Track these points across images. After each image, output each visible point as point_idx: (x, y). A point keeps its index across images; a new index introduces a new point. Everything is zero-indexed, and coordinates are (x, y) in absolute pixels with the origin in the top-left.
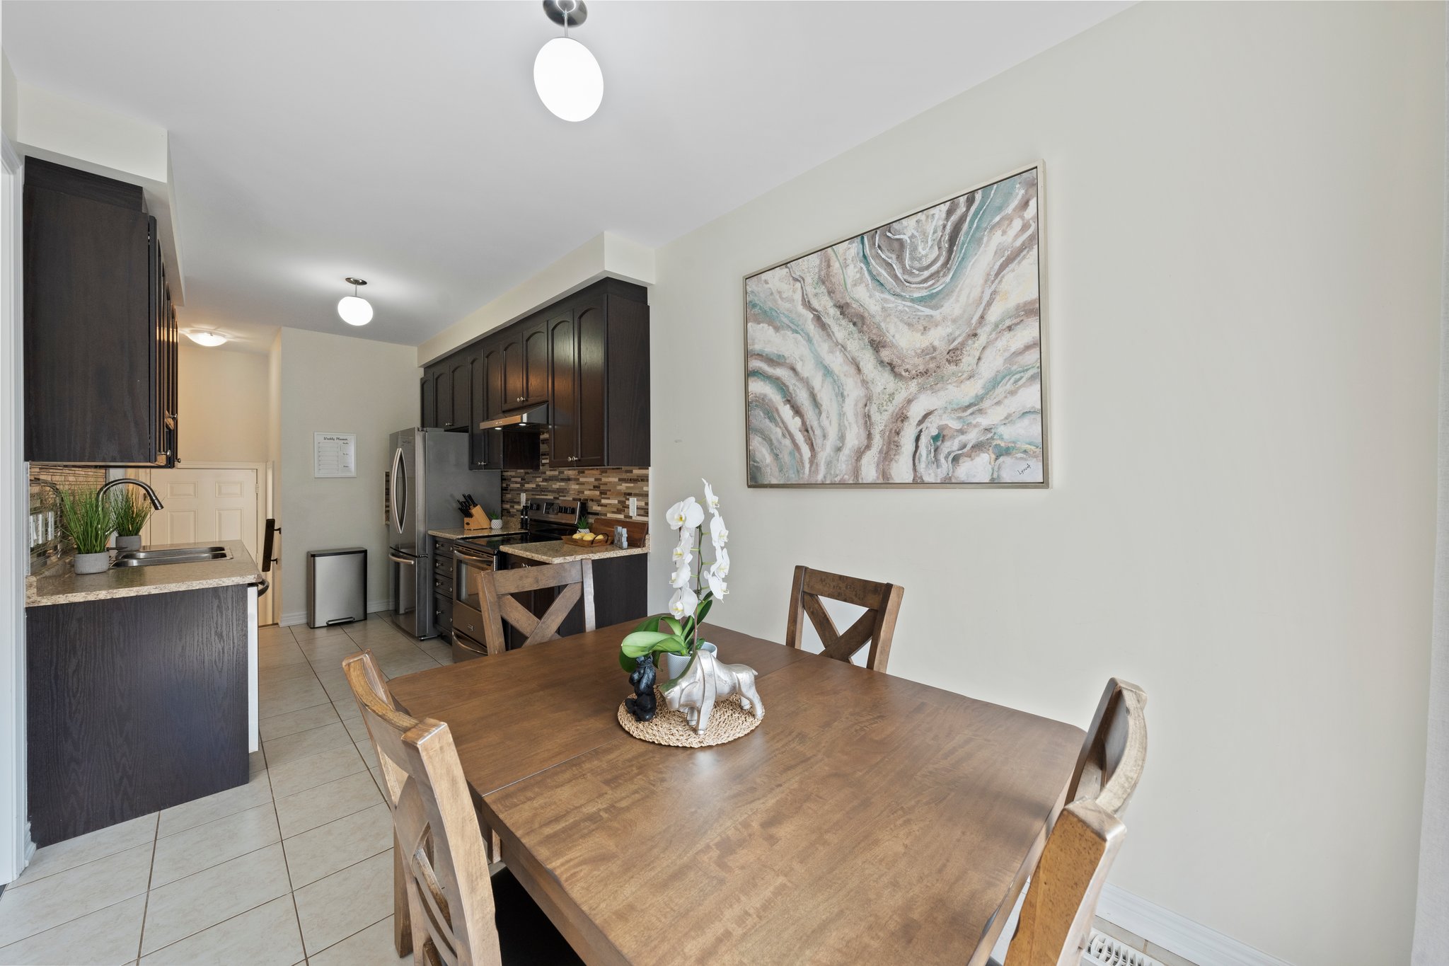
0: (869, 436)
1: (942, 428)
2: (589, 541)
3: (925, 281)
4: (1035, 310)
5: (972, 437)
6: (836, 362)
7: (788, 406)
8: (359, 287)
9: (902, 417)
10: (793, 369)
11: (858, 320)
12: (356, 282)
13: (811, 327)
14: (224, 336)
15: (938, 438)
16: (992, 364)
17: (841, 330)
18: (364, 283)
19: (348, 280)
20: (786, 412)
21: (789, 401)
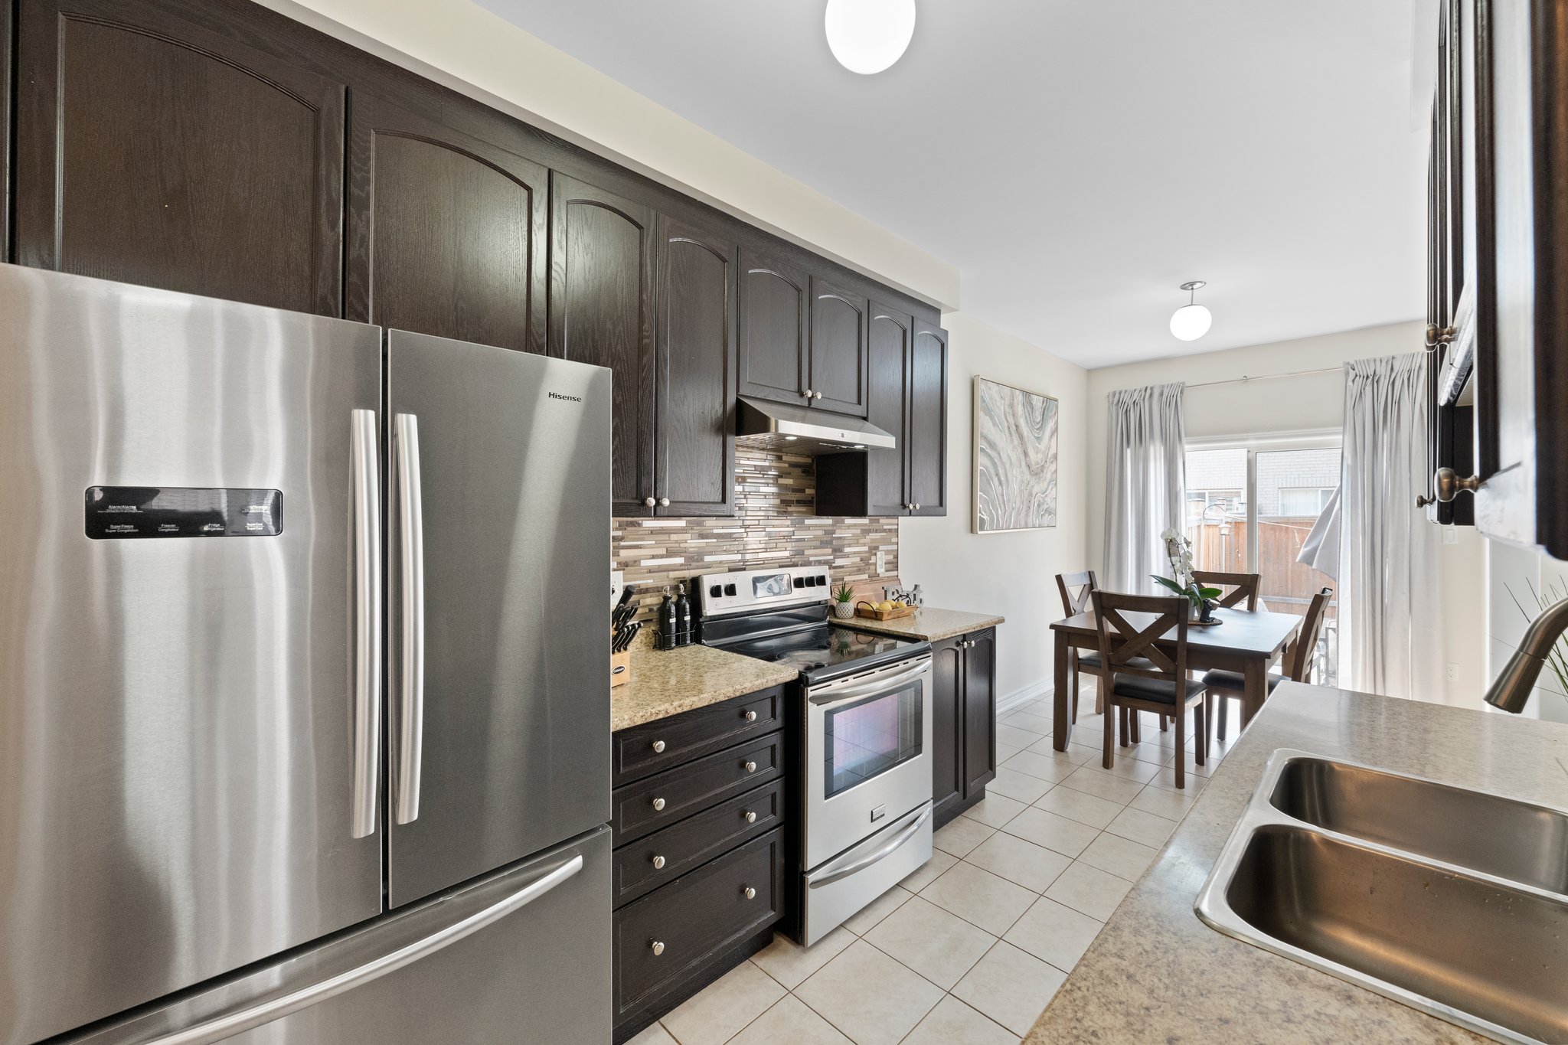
0: (1023, 503)
1: (1039, 501)
3: (1037, 429)
4: (1055, 457)
5: (1046, 506)
6: (1014, 459)
7: (997, 478)
9: (1030, 494)
10: (999, 455)
11: (1021, 437)
13: (1007, 431)
15: (1039, 506)
16: (1049, 476)
17: (1016, 441)
20: (996, 479)
21: (997, 475)
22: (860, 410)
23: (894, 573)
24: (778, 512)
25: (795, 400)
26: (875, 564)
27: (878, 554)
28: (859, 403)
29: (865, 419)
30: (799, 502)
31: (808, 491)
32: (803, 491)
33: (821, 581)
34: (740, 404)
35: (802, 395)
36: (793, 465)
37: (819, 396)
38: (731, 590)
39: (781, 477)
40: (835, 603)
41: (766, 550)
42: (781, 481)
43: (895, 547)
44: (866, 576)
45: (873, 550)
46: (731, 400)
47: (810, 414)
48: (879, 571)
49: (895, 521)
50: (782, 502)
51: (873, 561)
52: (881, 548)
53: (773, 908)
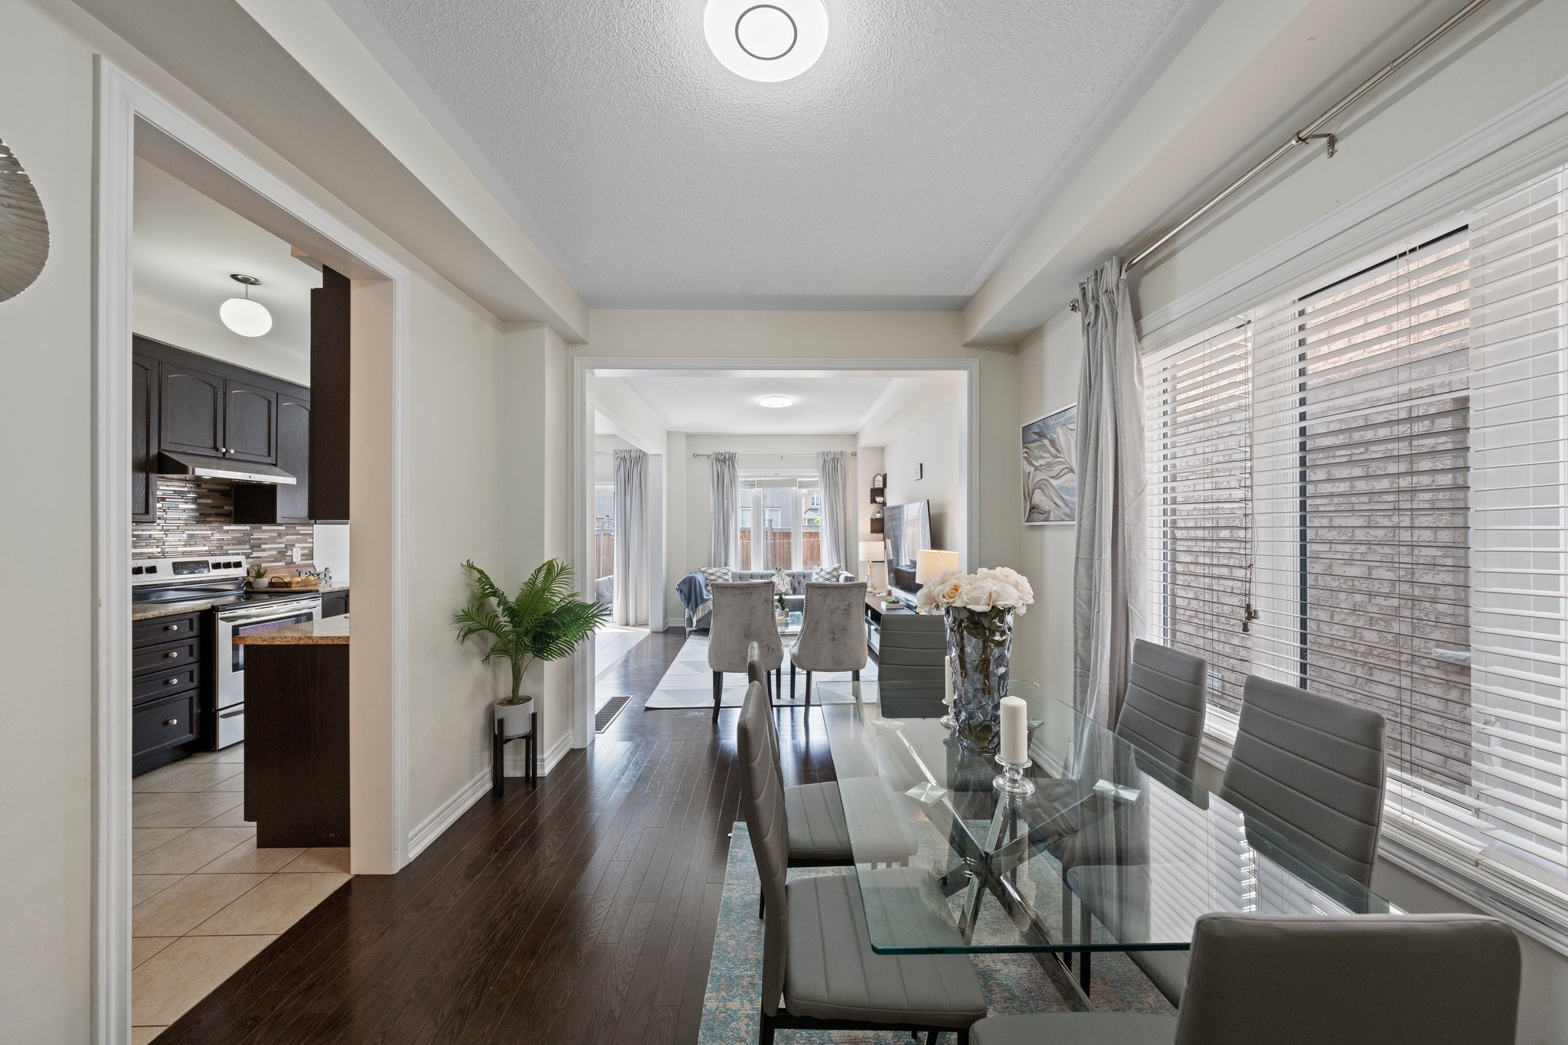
12: (247, 281)
18: (257, 281)
22: (272, 460)
23: (311, 562)
24: (196, 521)
25: (213, 453)
26: (292, 556)
27: (294, 549)
28: (269, 455)
29: (275, 465)
30: (217, 515)
31: (225, 508)
32: (222, 508)
33: (238, 565)
34: (160, 454)
35: (217, 450)
36: (210, 490)
37: (232, 451)
38: (152, 570)
39: (200, 498)
40: (251, 579)
41: (185, 546)
42: (199, 501)
43: (311, 545)
44: (283, 564)
45: (290, 546)
46: (154, 451)
47: (224, 462)
48: (294, 560)
49: (311, 528)
50: (200, 514)
51: (289, 553)
52: (296, 545)
53: (191, 732)
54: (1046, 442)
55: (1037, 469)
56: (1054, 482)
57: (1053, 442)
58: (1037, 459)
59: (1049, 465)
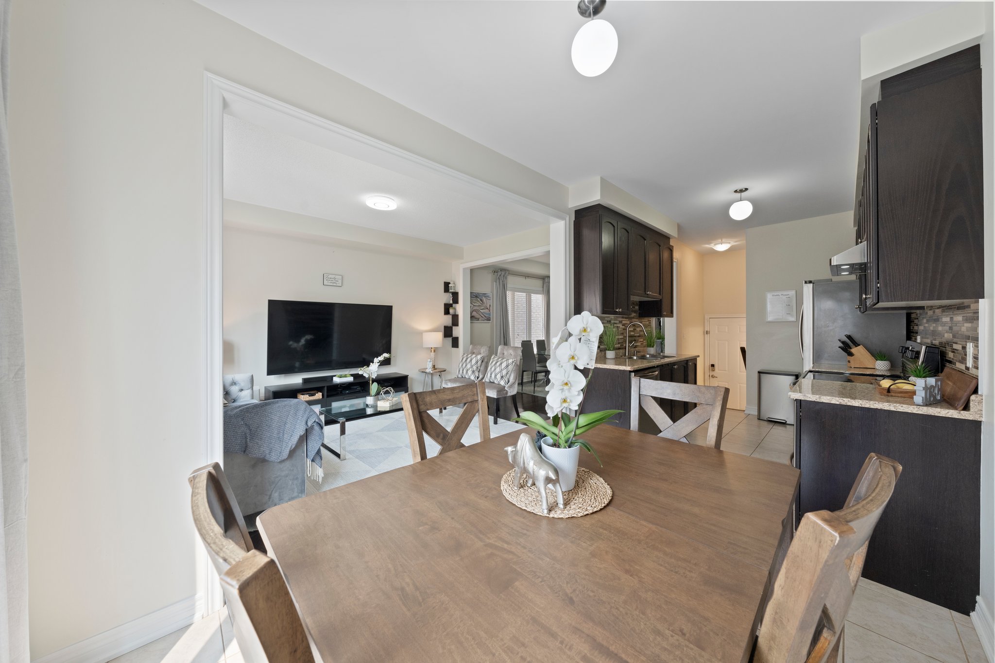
2: (884, 389)
8: (743, 194)
12: (741, 191)
14: (729, 243)
18: (746, 189)
19: (736, 191)
54: (479, 299)
55: (474, 306)
56: (482, 311)
57: (481, 300)
58: (475, 303)
59: (479, 306)
